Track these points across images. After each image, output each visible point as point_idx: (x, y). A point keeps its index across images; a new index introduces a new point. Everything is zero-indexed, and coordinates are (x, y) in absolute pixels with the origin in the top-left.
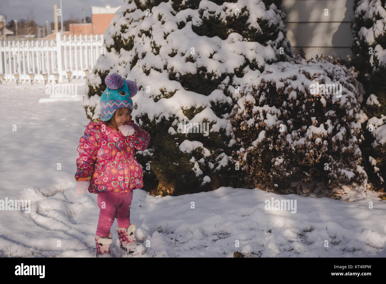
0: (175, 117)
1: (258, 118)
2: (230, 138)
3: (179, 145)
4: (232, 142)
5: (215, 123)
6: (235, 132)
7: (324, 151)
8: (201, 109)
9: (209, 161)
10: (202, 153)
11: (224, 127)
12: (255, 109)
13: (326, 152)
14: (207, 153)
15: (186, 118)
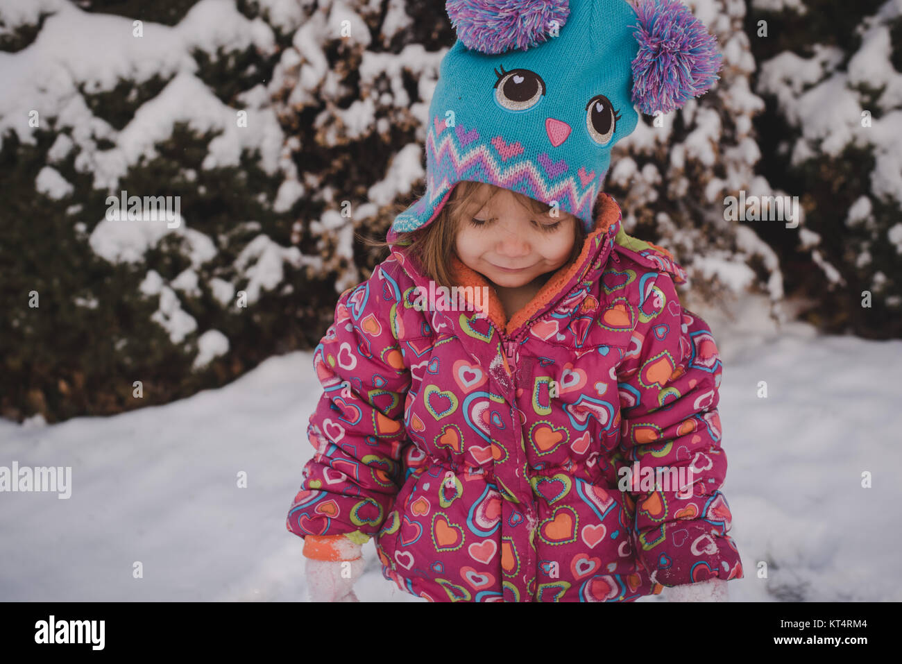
0: (58, 127)
1: (386, 100)
2: (280, 177)
3: (90, 230)
4: (290, 193)
5: (220, 133)
6: (296, 157)
7: (641, 202)
8: (155, 86)
9: (211, 276)
10: (183, 251)
11: (252, 144)
12: (372, 65)
13: (649, 205)
14: (202, 248)
15: (102, 128)
